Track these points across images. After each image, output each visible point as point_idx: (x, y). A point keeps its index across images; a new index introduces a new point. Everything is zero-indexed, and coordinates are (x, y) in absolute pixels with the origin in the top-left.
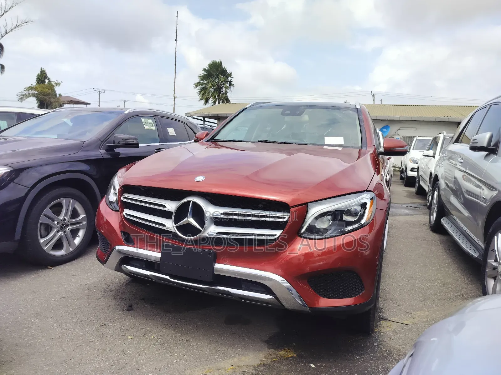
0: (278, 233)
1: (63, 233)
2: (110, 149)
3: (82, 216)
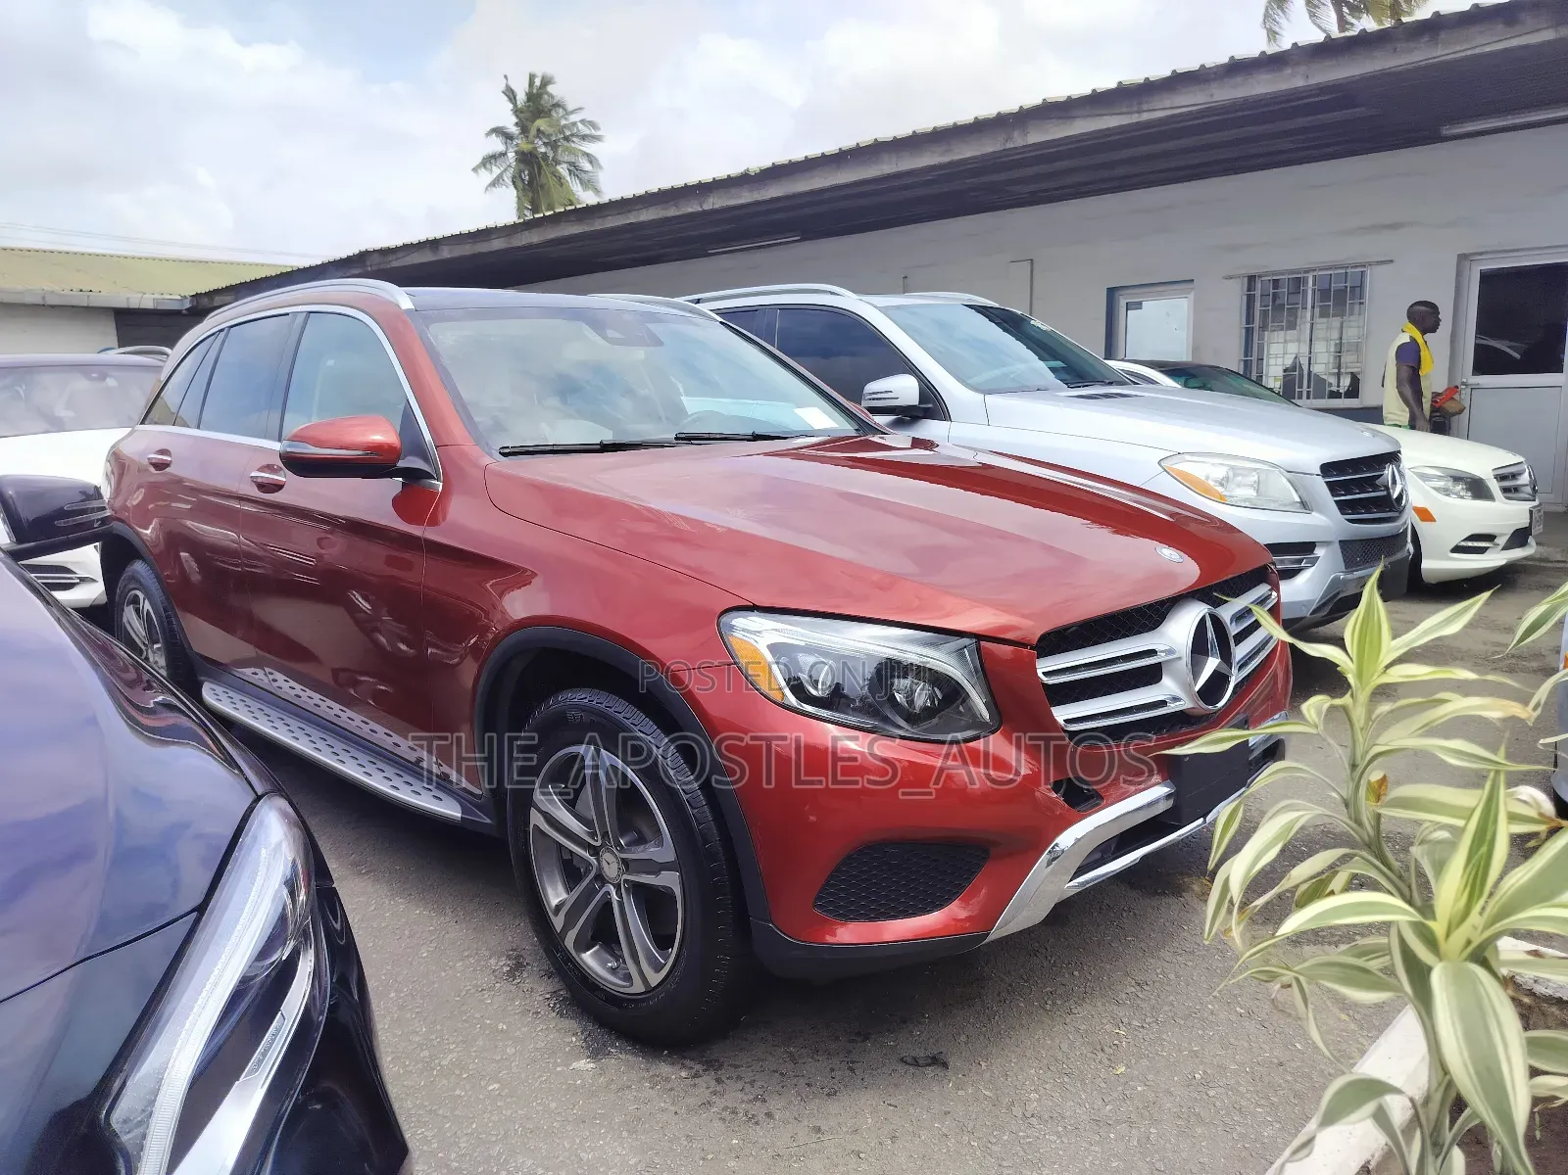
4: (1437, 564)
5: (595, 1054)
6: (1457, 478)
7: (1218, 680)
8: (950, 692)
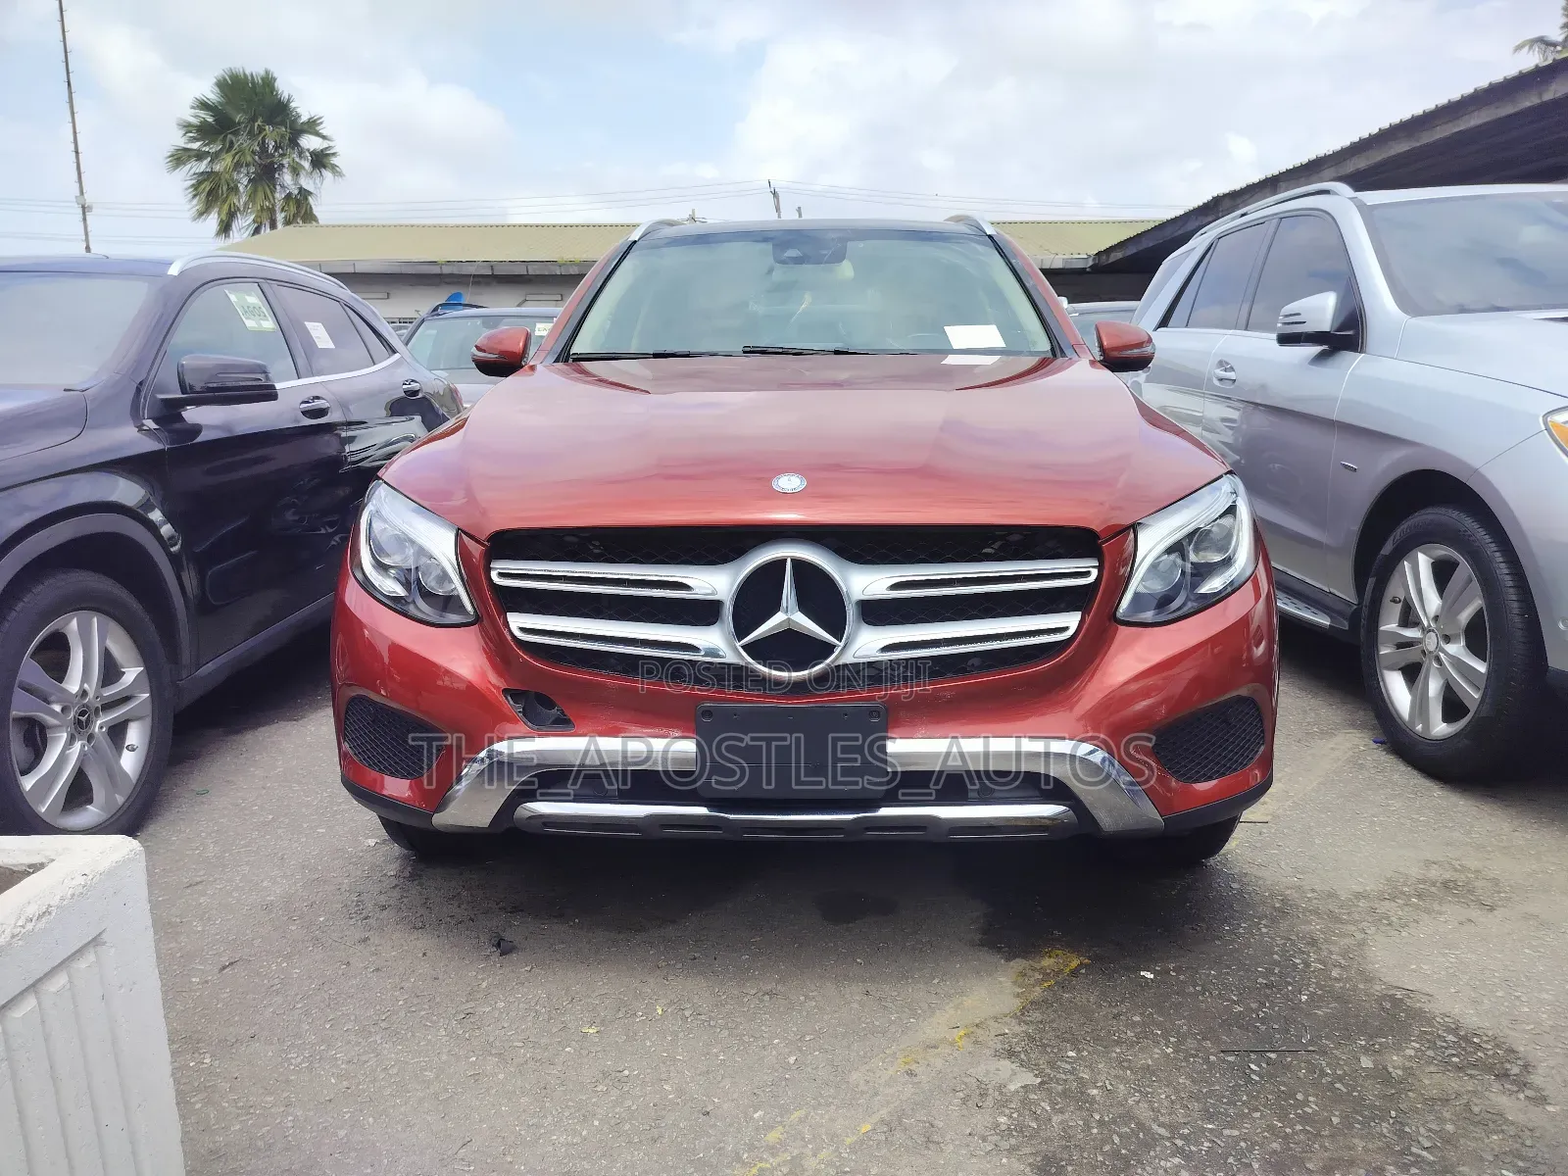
0: (1071, 621)
1: (85, 742)
2: (169, 414)
3: (131, 673)
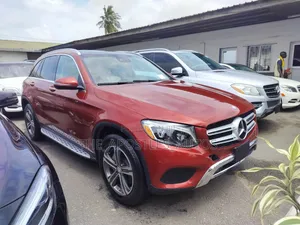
4: (285, 105)
5: (116, 207)
6: (290, 88)
7: (244, 133)
8: (188, 136)
